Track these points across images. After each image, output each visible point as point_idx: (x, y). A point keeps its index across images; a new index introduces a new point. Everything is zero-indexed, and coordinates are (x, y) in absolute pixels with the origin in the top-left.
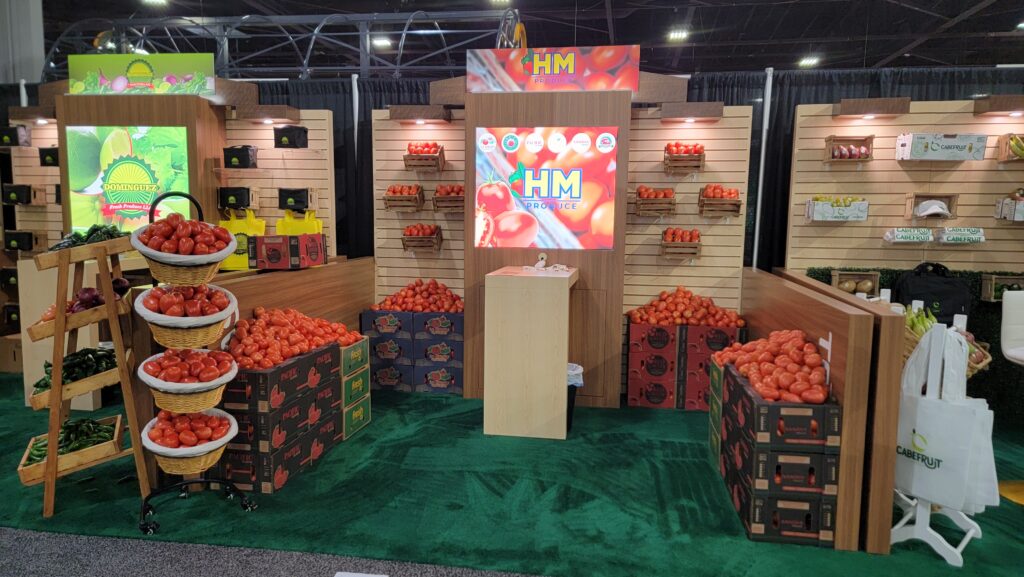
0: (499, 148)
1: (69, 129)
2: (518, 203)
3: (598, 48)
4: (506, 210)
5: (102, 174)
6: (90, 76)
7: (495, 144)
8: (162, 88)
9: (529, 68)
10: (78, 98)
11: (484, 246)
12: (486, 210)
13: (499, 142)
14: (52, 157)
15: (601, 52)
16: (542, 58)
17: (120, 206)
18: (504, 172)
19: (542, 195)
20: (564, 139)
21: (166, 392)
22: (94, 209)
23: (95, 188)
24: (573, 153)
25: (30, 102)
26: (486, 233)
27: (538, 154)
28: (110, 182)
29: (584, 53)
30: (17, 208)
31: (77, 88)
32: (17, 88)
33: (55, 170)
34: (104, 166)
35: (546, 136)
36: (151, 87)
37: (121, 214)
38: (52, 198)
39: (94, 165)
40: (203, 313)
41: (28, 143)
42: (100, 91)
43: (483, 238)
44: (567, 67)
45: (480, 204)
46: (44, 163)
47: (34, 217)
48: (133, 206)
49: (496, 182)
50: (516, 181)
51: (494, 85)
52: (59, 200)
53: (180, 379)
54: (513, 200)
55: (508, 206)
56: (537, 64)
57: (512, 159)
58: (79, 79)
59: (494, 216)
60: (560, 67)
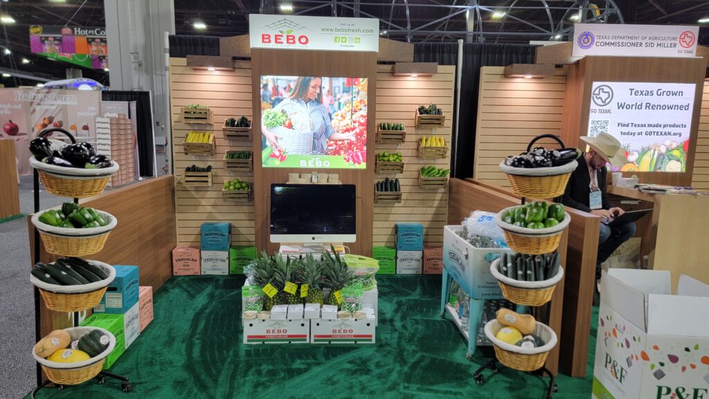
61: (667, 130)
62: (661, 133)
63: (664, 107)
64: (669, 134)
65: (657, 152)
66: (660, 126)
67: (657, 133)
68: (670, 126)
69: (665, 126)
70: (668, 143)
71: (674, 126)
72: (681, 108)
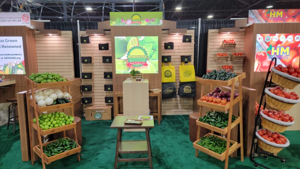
0: (264, 40)
1: (116, 37)
2: (269, 57)
3: (290, 10)
4: (265, 60)
5: (127, 53)
6: (118, 20)
7: (263, 39)
8: (144, 23)
9: (268, 16)
11: (257, 71)
12: (259, 60)
13: (264, 39)
15: (291, 11)
16: (273, 13)
17: (134, 63)
18: (265, 48)
19: (277, 55)
20: (285, 37)
22: (124, 64)
23: (125, 57)
24: (287, 41)
26: (258, 67)
27: (276, 42)
28: (130, 55)
29: (286, 11)
34: (128, 50)
35: (279, 36)
36: (140, 23)
37: (134, 65)
39: (125, 50)
42: (121, 25)
43: (257, 69)
44: (280, 15)
45: (257, 58)
46: (101, 49)
48: (138, 63)
49: (262, 51)
50: (269, 51)
51: (257, 21)
54: (268, 56)
55: (266, 59)
56: (271, 14)
57: (268, 44)
58: (114, 21)
59: (261, 62)
60: (278, 15)
61: (14, 56)
62: (11, 58)
63: (10, 47)
64: (15, 58)
65: (11, 66)
66: (10, 55)
67: (10, 58)
68: (15, 55)
69: (12, 55)
70: (15, 62)
71: (16, 55)
72: (17, 47)
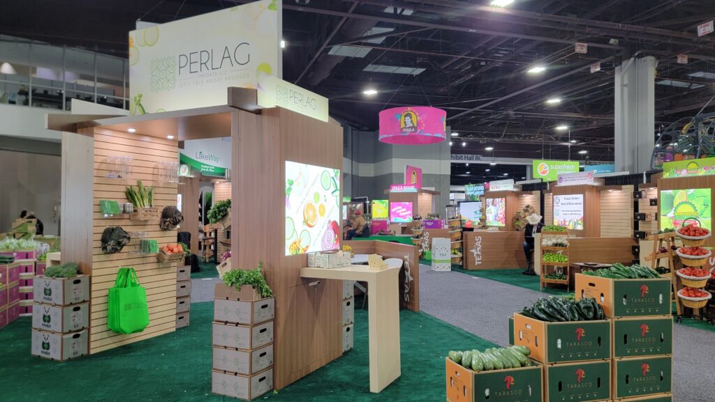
1: (662, 192)
6: (672, 171)
10: (666, 179)
14: (654, 202)
21: (685, 279)
22: (668, 222)
23: (671, 214)
25: (647, 182)
28: (677, 212)
30: (640, 222)
31: (666, 175)
32: (642, 174)
33: (656, 207)
34: (675, 205)
36: (697, 173)
38: (654, 218)
39: (671, 205)
40: (698, 255)
41: (646, 197)
42: (675, 176)
46: (651, 205)
47: (646, 226)
52: (656, 219)
53: (690, 275)
58: (667, 172)
65: (574, 222)
72: (579, 204)
